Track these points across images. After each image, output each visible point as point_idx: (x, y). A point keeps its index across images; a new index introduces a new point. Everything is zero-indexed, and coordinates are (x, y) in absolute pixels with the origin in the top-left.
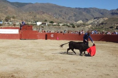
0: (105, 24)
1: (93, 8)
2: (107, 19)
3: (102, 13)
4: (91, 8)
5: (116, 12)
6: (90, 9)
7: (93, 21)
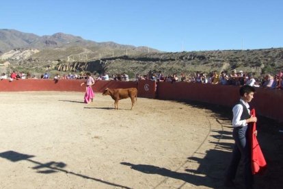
0: (35, 60)
1: (10, 31)
2: (38, 51)
3: (27, 41)
4: (6, 30)
5: (51, 40)
6: (4, 31)
7: (12, 55)
